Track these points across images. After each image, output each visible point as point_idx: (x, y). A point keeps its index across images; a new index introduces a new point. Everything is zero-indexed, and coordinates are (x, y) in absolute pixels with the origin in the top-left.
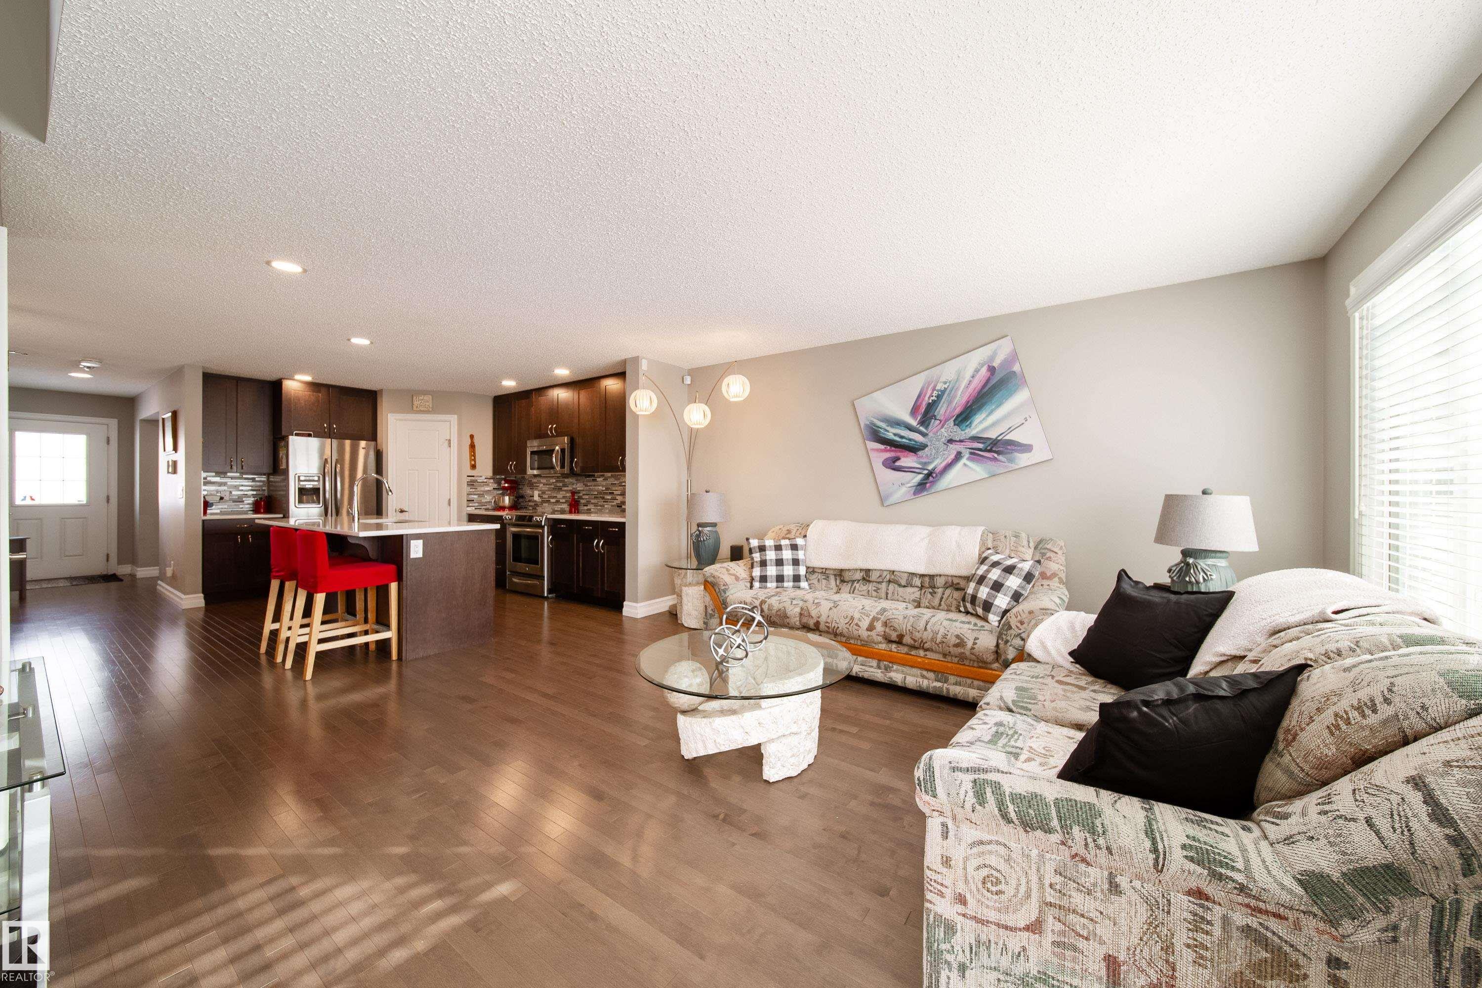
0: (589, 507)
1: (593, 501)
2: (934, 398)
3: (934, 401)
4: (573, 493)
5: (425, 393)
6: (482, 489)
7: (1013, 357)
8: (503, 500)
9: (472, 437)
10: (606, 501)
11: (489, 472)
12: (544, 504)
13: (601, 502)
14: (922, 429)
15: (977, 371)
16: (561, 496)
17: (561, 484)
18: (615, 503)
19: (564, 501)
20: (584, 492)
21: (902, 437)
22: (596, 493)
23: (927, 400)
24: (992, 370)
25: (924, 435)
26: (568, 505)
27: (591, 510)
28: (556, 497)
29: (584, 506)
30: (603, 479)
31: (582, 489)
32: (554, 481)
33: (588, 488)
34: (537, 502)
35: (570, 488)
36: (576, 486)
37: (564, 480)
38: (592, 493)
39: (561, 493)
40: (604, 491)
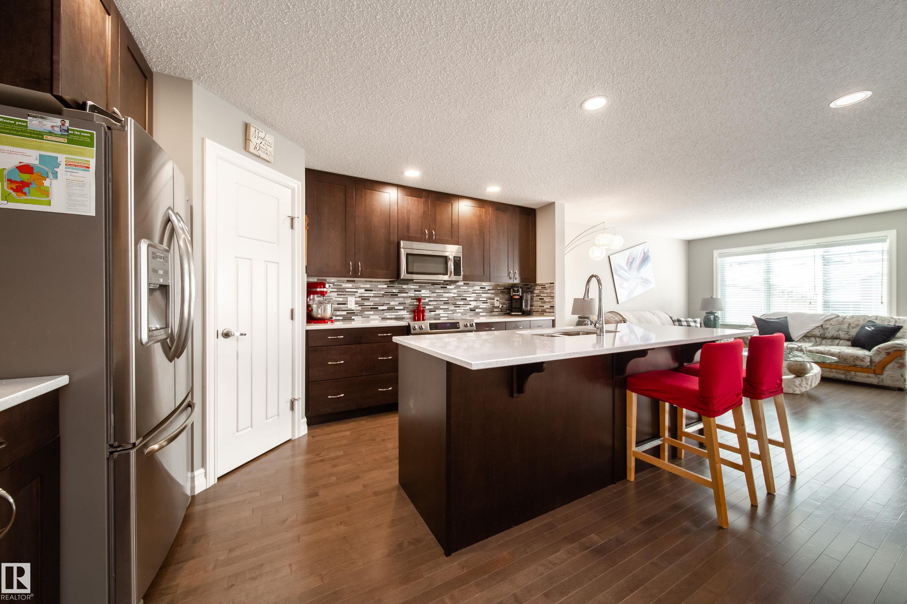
1: (442, 307)
2: (632, 260)
3: (632, 261)
4: (419, 300)
7: (648, 251)
12: (367, 313)
13: (452, 308)
14: (629, 272)
15: (641, 252)
16: (397, 303)
18: (468, 307)
19: (401, 308)
20: (430, 299)
21: (624, 274)
22: (446, 299)
23: (630, 261)
24: (644, 253)
25: (629, 274)
26: (407, 312)
27: (440, 315)
28: (389, 303)
29: (430, 311)
30: (455, 287)
31: (428, 295)
32: (385, 286)
33: (435, 295)
34: (353, 310)
35: (412, 294)
36: (420, 293)
37: (402, 286)
38: (441, 299)
39: (396, 299)
40: (456, 298)
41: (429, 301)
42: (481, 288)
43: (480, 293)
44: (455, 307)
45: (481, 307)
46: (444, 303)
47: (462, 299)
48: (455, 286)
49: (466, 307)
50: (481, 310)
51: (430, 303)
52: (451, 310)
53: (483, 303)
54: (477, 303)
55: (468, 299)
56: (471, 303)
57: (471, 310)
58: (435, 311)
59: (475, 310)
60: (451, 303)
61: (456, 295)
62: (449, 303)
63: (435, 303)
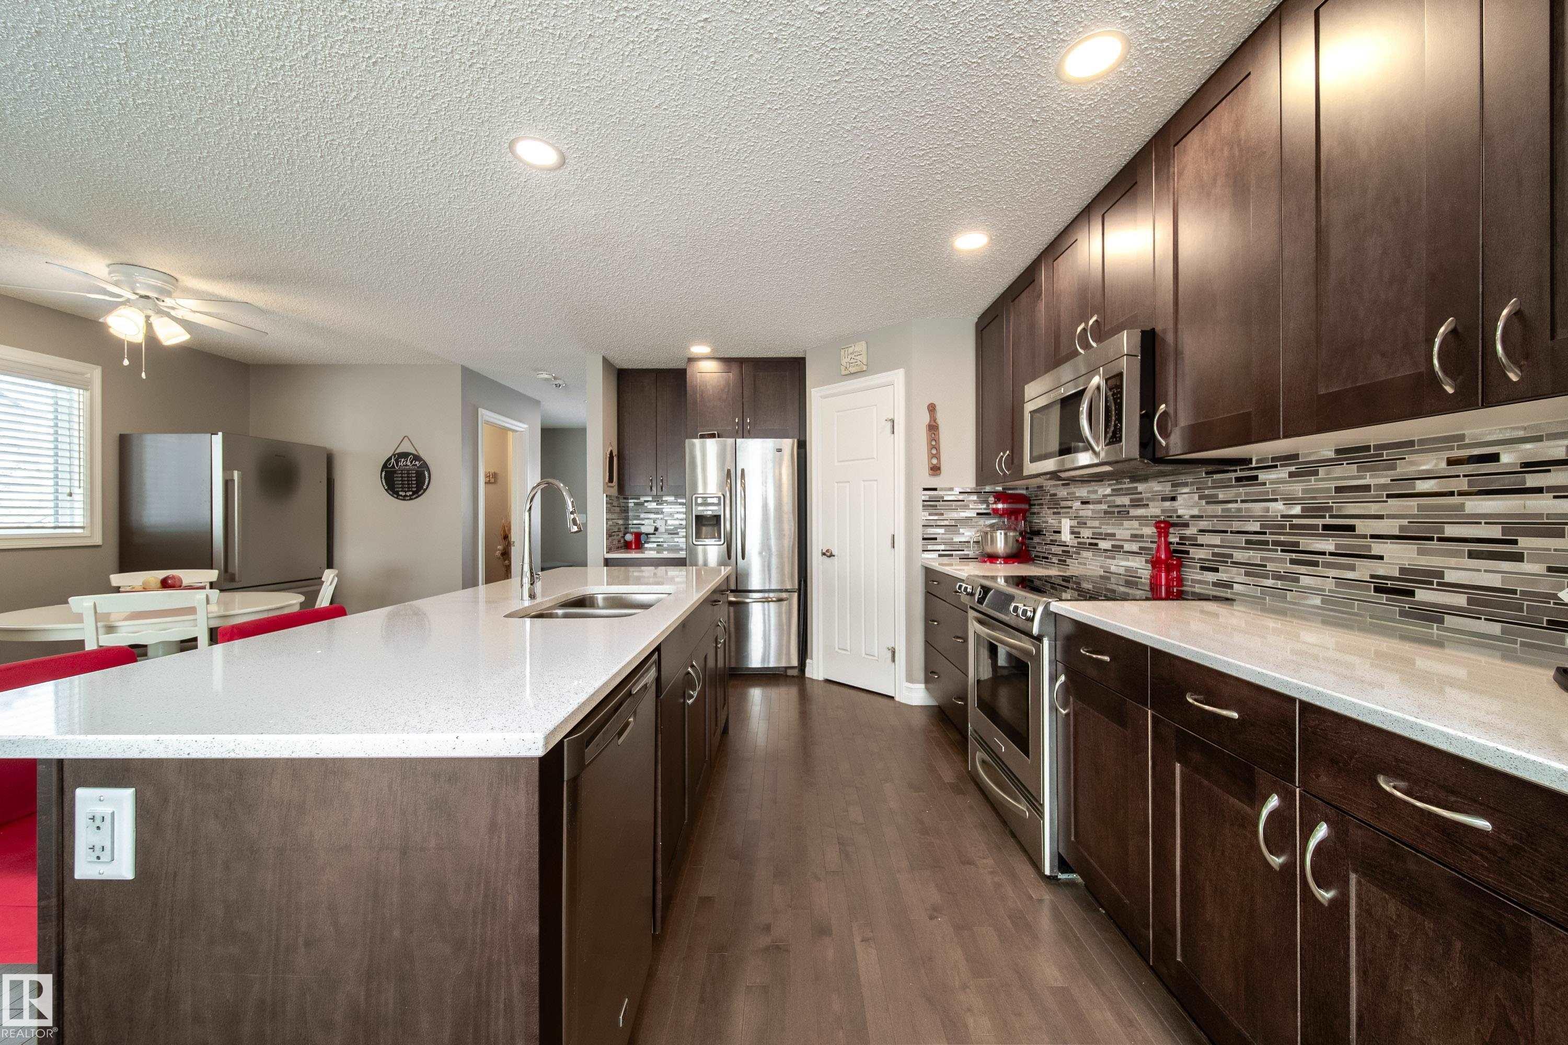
0: (1222, 576)
1: (1239, 556)
4: (1164, 526)
5: (855, 337)
6: (954, 515)
8: (993, 540)
9: (932, 408)
10: (1310, 559)
11: (970, 483)
12: (1085, 554)
13: (1280, 562)
16: (1127, 534)
17: (1126, 500)
19: (1134, 547)
20: (1203, 524)
22: (1256, 527)
26: (1147, 562)
27: (1231, 587)
28: (1114, 535)
29: (1202, 568)
30: (1291, 475)
31: (1195, 512)
32: (1108, 491)
33: (1218, 509)
34: (1068, 546)
35: (1155, 509)
36: (1175, 504)
37: (1136, 488)
38: (1236, 526)
39: (1126, 524)
40: (1295, 521)
41: (1201, 531)
42: (1451, 462)
43: (1452, 494)
44: (1293, 562)
45: (1450, 577)
46: (1248, 542)
47: (1326, 527)
48: (1293, 469)
49: (1352, 568)
50: (1461, 600)
51: (1201, 539)
52: (1277, 576)
53: (1472, 555)
54: (1421, 552)
55: (1362, 527)
56: (1377, 548)
57: (1378, 590)
58: (1216, 570)
59: (1411, 593)
60: (1276, 543)
61: (1297, 510)
62: (1266, 543)
63: (1216, 540)
